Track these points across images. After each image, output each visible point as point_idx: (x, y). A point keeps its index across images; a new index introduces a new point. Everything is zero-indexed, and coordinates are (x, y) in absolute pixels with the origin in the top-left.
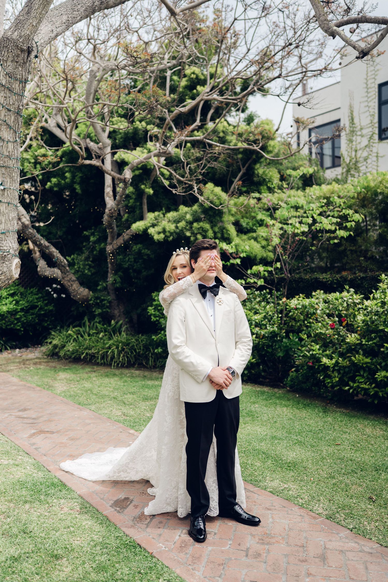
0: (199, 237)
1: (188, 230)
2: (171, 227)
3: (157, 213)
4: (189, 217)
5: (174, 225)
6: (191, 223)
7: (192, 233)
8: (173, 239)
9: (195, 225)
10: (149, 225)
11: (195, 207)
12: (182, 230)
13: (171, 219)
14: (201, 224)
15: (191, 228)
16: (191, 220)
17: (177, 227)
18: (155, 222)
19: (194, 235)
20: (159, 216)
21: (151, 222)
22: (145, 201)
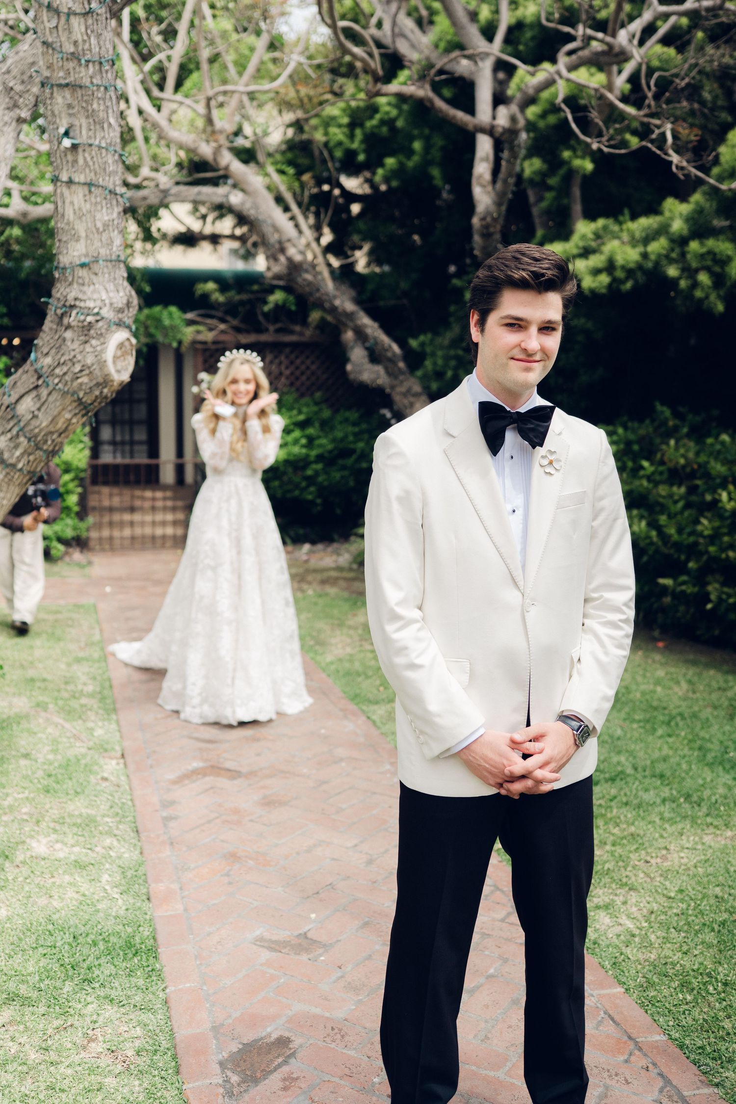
0: (703, 278)
1: (671, 261)
2: (628, 255)
3: (601, 222)
4: (678, 226)
5: (640, 249)
6: (681, 242)
7: (683, 270)
8: (634, 288)
9: (694, 246)
10: (575, 251)
11: (697, 197)
12: (657, 264)
13: (638, 235)
14: (711, 243)
15: (683, 255)
16: (685, 232)
17: (645, 255)
18: (593, 244)
19: (690, 272)
20: (605, 228)
21: (581, 244)
22: (577, 192)
